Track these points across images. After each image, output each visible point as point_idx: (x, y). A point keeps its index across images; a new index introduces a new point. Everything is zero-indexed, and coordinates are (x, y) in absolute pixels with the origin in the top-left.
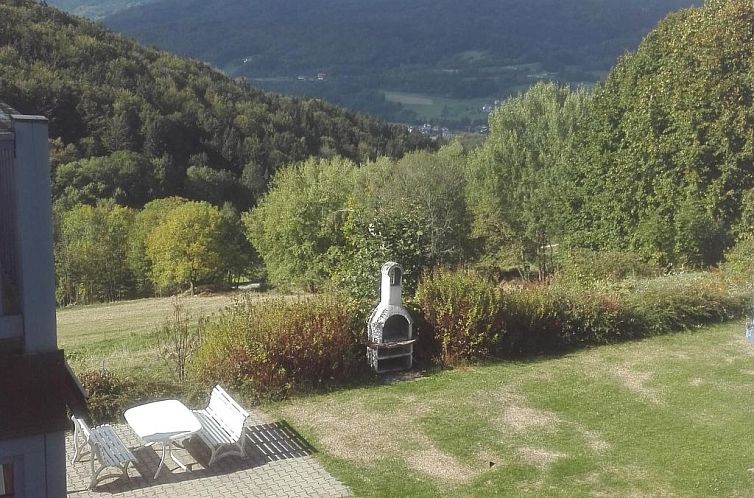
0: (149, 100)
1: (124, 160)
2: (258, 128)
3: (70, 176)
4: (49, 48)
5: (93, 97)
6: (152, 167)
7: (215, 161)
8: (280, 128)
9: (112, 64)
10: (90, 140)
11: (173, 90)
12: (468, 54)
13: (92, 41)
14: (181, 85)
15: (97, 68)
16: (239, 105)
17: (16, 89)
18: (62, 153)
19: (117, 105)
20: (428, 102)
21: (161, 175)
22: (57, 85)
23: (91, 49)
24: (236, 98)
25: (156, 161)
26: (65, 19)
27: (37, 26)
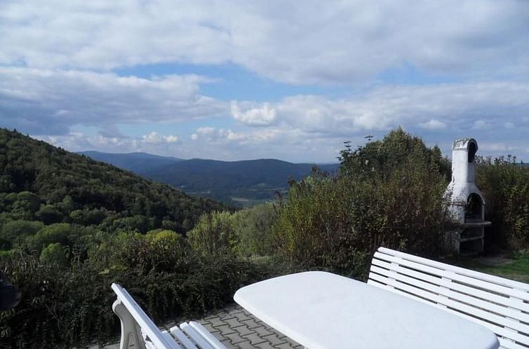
0: (148, 197)
1: (139, 219)
2: (188, 207)
3: (118, 224)
4: (112, 180)
5: (128, 196)
6: (149, 221)
7: (172, 219)
8: (196, 207)
9: (135, 185)
10: (126, 211)
11: (157, 194)
12: (260, 185)
13: (128, 177)
14: (160, 192)
15: (129, 186)
16: (181, 200)
17: (99, 193)
18: (116, 216)
19: (136, 199)
20: (247, 200)
21: (152, 224)
22: (115, 192)
23: (128, 180)
24: (180, 197)
25: (151, 219)
26: (118, 170)
27: (108, 172)
